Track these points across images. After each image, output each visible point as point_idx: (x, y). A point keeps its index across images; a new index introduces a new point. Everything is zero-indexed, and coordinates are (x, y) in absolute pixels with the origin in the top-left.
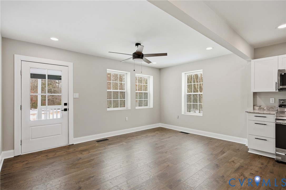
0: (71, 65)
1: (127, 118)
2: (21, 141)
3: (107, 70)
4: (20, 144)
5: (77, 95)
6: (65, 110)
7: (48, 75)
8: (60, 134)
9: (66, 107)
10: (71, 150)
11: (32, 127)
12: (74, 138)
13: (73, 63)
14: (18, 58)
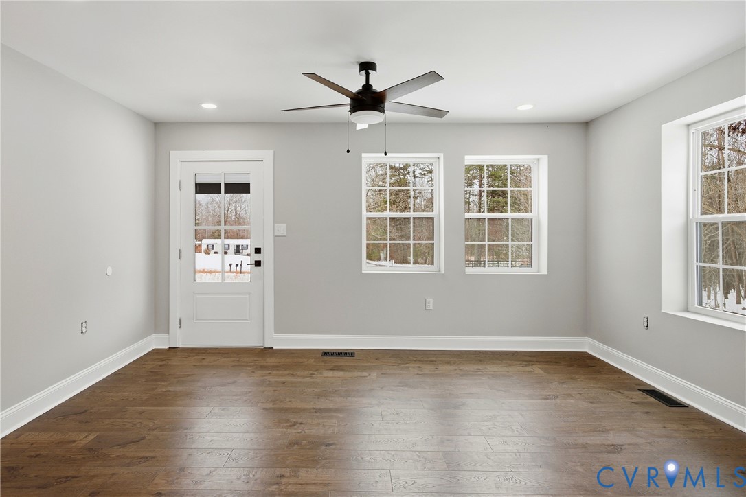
0: (267, 155)
1: (430, 300)
2: (180, 321)
3: (363, 155)
4: (179, 325)
5: (282, 229)
6: (258, 264)
7: (225, 184)
8: (246, 319)
9: (258, 257)
10: (271, 361)
11: (198, 296)
12: (275, 333)
13: (272, 151)
14: (176, 156)
